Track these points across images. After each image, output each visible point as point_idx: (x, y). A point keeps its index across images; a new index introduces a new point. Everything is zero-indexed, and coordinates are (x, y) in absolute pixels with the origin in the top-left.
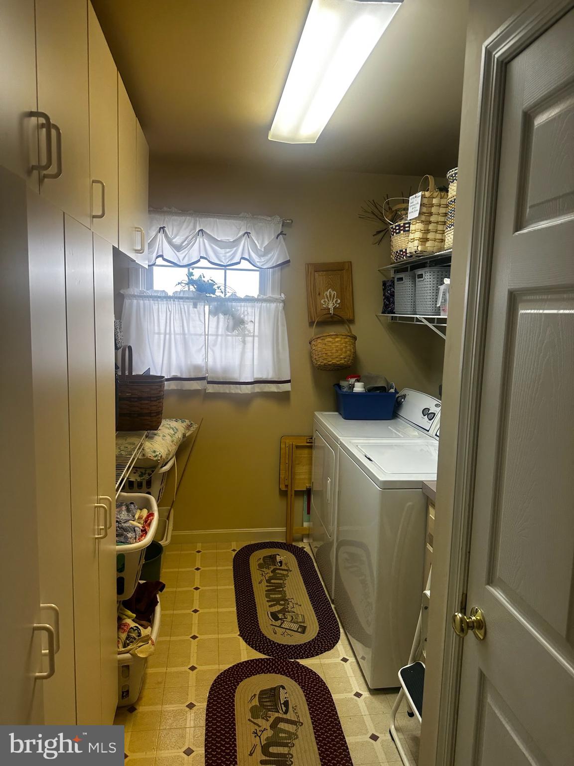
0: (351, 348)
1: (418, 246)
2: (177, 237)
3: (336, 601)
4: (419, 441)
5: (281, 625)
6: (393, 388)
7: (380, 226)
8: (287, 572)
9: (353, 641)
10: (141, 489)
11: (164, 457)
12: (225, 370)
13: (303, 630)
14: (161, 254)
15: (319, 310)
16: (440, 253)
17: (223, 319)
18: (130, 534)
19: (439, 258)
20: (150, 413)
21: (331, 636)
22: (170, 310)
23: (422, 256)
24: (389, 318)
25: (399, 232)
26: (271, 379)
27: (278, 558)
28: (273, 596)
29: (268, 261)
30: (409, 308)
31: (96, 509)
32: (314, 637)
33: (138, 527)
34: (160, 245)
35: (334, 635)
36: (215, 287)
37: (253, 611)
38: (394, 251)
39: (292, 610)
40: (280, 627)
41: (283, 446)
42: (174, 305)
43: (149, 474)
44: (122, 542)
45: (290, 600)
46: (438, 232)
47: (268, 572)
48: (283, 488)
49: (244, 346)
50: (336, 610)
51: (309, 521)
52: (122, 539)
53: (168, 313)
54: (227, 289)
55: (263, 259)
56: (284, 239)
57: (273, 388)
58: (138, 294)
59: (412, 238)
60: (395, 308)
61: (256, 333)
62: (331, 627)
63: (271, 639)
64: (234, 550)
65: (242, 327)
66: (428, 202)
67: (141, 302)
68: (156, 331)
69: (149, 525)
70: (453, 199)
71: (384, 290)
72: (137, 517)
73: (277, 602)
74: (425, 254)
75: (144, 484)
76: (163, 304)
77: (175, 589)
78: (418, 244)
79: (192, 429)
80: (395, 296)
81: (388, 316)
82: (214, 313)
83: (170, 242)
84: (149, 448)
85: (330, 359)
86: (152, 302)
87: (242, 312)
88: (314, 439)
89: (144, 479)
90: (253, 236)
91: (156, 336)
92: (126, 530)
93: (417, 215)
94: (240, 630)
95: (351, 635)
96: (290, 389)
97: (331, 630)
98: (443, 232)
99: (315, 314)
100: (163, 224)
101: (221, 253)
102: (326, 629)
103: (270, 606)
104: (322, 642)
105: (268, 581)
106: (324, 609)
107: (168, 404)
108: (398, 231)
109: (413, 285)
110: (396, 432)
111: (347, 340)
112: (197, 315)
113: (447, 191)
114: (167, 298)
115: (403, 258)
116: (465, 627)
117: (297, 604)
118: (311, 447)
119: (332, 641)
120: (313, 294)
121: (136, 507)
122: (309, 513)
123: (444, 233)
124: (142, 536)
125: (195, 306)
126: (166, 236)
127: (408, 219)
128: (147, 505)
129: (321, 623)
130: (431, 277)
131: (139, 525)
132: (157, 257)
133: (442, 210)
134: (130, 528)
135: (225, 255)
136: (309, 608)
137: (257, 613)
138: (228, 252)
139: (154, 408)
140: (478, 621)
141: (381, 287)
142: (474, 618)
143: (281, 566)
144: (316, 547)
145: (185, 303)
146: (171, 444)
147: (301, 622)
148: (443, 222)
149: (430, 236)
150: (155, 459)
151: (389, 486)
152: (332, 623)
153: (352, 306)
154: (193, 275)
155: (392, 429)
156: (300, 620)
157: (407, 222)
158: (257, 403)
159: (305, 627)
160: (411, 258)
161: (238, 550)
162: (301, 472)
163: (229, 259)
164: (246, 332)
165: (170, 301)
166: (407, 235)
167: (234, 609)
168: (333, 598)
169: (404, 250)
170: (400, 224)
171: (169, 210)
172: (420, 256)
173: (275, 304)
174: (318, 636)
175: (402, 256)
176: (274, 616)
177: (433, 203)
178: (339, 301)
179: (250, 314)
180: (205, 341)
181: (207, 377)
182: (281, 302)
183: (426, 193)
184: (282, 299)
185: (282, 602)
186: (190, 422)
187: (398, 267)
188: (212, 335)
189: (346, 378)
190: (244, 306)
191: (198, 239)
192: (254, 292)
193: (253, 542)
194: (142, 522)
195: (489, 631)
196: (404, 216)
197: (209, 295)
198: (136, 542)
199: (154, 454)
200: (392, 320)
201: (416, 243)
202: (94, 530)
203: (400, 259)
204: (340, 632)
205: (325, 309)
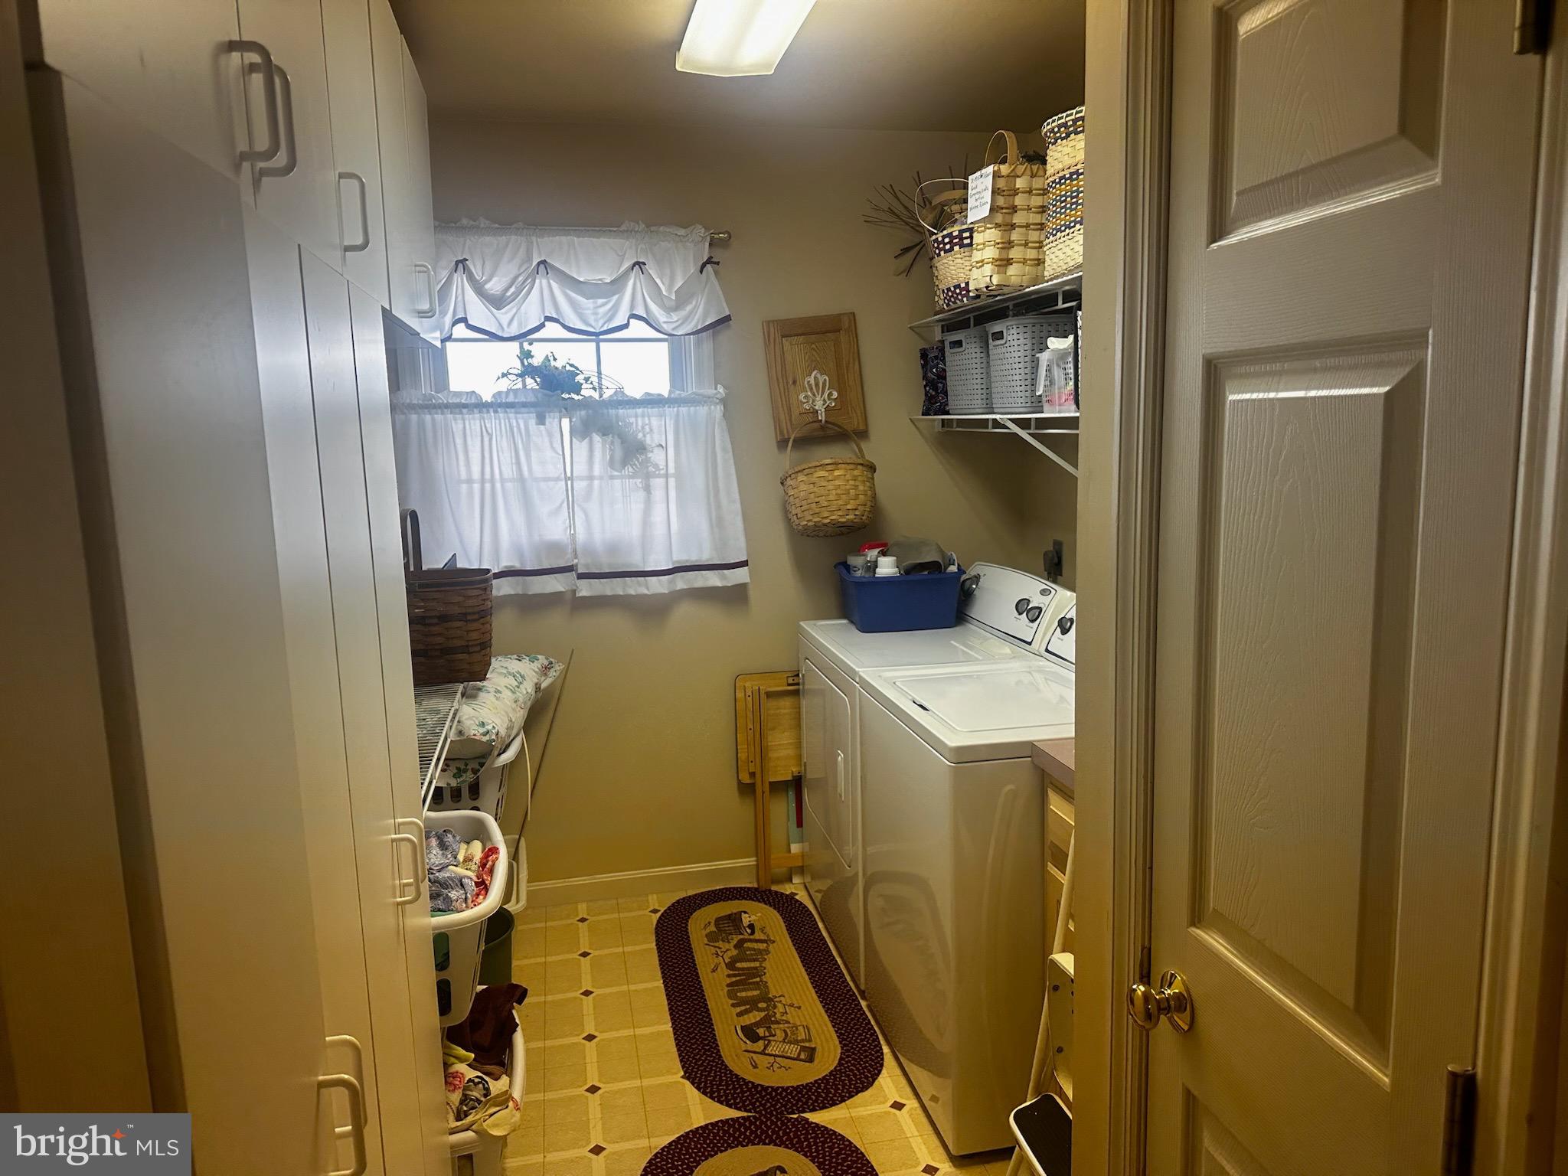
0: (866, 488)
1: (991, 276)
2: (495, 279)
3: (869, 993)
4: (1015, 665)
5: (765, 1049)
6: (954, 564)
7: (907, 238)
8: (765, 945)
9: (911, 1068)
10: (459, 801)
11: (503, 733)
12: (613, 549)
13: (810, 1055)
14: (460, 315)
15: (795, 413)
16: (1036, 287)
17: (600, 445)
18: (454, 892)
19: (1033, 297)
20: (467, 646)
21: (867, 1062)
22: (490, 431)
23: (999, 295)
24: (936, 423)
25: (952, 249)
26: (707, 560)
27: (746, 920)
28: (744, 994)
29: (686, 320)
30: (978, 403)
31: (394, 844)
32: (832, 1068)
33: (469, 878)
34: (460, 298)
35: (871, 1059)
36: (580, 378)
37: (706, 1026)
38: (942, 286)
39: (784, 1018)
40: (763, 1053)
41: (740, 695)
42: (497, 421)
43: (475, 771)
44: (440, 910)
45: (777, 999)
46: (1030, 245)
47: (727, 947)
48: (746, 779)
49: (649, 497)
50: (871, 1011)
51: (801, 840)
52: (440, 903)
53: (486, 439)
54: (604, 382)
55: (675, 317)
56: (716, 272)
57: (713, 579)
58: (421, 402)
59: (980, 259)
60: (950, 402)
61: (671, 470)
62: (864, 1046)
63: (749, 1078)
64: (655, 911)
65: (641, 458)
66: (1006, 186)
67: (428, 418)
68: (464, 475)
69: (491, 871)
70: (1057, 177)
71: (923, 367)
72: (461, 857)
73: (752, 1004)
74: (1006, 290)
75: (465, 792)
76: (474, 419)
77: (542, 999)
78: (993, 270)
79: (552, 673)
80: (948, 379)
81: (934, 420)
82: (582, 431)
83: (480, 291)
84: (470, 718)
85: (826, 514)
86: (450, 416)
87: (640, 428)
88: (803, 676)
89: (464, 781)
90: (651, 269)
91: (464, 487)
92: (444, 884)
93: (988, 214)
94: (683, 1067)
95: (903, 1056)
96: (747, 580)
97: (866, 1051)
98: (1040, 245)
99: (789, 424)
100: (462, 253)
101: (588, 309)
102: (855, 1049)
103: (739, 1015)
104: (849, 1075)
105: (730, 965)
106: (847, 1010)
107: (503, 624)
108: (948, 247)
109: (982, 355)
110: (965, 649)
111: (856, 473)
112: (546, 439)
113: (1044, 162)
114: (481, 406)
115: (962, 301)
116: (1155, 1010)
117: (792, 1005)
118: (796, 693)
119: (869, 1072)
120: (783, 382)
121: (458, 838)
122: (800, 824)
123: (1041, 247)
124: (478, 895)
125: (541, 420)
126: (471, 278)
127: (969, 222)
128: (478, 832)
129: (843, 1039)
130: (1021, 336)
131: (469, 874)
132: (454, 323)
133: (1036, 201)
134: (453, 881)
135: (595, 312)
136: (816, 1011)
137: (713, 1030)
138: (600, 306)
139: (474, 635)
140: (1178, 997)
141: (919, 362)
142: (1168, 992)
143: (753, 933)
144: (818, 891)
145: (519, 416)
146: (514, 705)
147: (803, 1041)
148: (1039, 224)
149: (1015, 253)
150: (485, 739)
151: (966, 757)
152: (866, 1037)
153: (862, 406)
154: (532, 357)
155: (957, 645)
156: (802, 1036)
157: (965, 227)
158: (685, 611)
159: (813, 1050)
160: (978, 300)
161: (662, 911)
162: (781, 744)
163: (606, 319)
164: (651, 469)
165: (488, 412)
166: (966, 254)
167: (668, 1027)
168: (863, 987)
169: (963, 285)
170: (952, 233)
171: (472, 223)
172: (996, 296)
173: (706, 408)
174: (840, 1064)
175: (960, 297)
176: (750, 1033)
177: (1017, 186)
178: (835, 395)
179: (655, 431)
180: (567, 490)
181: (577, 565)
182: (717, 404)
183: (1002, 167)
184: (718, 396)
185: (762, 1005)
186: (547, 659)
187: (950, 319)
188: (581, 478)
189: (859, 551)
190: (643, 416)
191: (537, 281)
192: (661, 386)
193: (691, 893)
194: (474, 867)
195: (1199, 1013)
196: (957, 216)
197: (567, 396)
198: (467, 907)
199: (482, 730)
200: (943, 426)
201: (988, 269)
202: (394, 887)
203: (955, 303)
204: (882, 1054)
205: (807, 412)
